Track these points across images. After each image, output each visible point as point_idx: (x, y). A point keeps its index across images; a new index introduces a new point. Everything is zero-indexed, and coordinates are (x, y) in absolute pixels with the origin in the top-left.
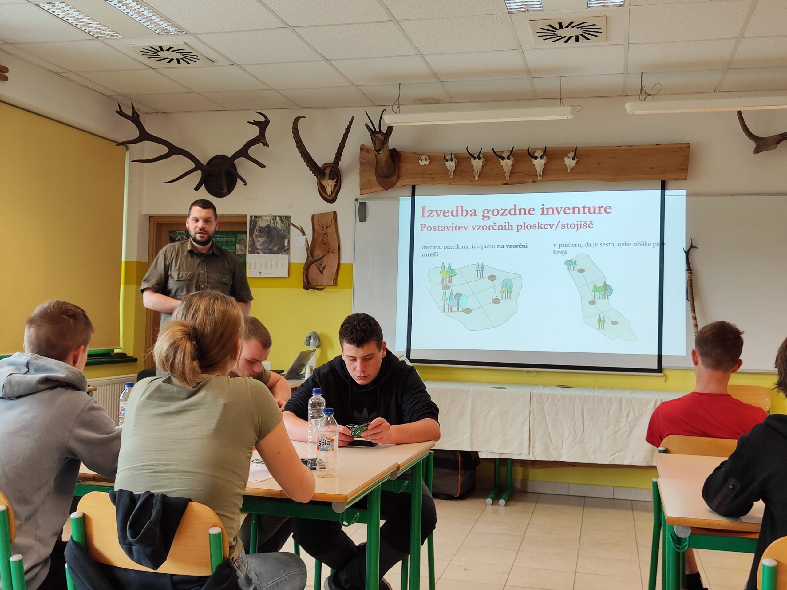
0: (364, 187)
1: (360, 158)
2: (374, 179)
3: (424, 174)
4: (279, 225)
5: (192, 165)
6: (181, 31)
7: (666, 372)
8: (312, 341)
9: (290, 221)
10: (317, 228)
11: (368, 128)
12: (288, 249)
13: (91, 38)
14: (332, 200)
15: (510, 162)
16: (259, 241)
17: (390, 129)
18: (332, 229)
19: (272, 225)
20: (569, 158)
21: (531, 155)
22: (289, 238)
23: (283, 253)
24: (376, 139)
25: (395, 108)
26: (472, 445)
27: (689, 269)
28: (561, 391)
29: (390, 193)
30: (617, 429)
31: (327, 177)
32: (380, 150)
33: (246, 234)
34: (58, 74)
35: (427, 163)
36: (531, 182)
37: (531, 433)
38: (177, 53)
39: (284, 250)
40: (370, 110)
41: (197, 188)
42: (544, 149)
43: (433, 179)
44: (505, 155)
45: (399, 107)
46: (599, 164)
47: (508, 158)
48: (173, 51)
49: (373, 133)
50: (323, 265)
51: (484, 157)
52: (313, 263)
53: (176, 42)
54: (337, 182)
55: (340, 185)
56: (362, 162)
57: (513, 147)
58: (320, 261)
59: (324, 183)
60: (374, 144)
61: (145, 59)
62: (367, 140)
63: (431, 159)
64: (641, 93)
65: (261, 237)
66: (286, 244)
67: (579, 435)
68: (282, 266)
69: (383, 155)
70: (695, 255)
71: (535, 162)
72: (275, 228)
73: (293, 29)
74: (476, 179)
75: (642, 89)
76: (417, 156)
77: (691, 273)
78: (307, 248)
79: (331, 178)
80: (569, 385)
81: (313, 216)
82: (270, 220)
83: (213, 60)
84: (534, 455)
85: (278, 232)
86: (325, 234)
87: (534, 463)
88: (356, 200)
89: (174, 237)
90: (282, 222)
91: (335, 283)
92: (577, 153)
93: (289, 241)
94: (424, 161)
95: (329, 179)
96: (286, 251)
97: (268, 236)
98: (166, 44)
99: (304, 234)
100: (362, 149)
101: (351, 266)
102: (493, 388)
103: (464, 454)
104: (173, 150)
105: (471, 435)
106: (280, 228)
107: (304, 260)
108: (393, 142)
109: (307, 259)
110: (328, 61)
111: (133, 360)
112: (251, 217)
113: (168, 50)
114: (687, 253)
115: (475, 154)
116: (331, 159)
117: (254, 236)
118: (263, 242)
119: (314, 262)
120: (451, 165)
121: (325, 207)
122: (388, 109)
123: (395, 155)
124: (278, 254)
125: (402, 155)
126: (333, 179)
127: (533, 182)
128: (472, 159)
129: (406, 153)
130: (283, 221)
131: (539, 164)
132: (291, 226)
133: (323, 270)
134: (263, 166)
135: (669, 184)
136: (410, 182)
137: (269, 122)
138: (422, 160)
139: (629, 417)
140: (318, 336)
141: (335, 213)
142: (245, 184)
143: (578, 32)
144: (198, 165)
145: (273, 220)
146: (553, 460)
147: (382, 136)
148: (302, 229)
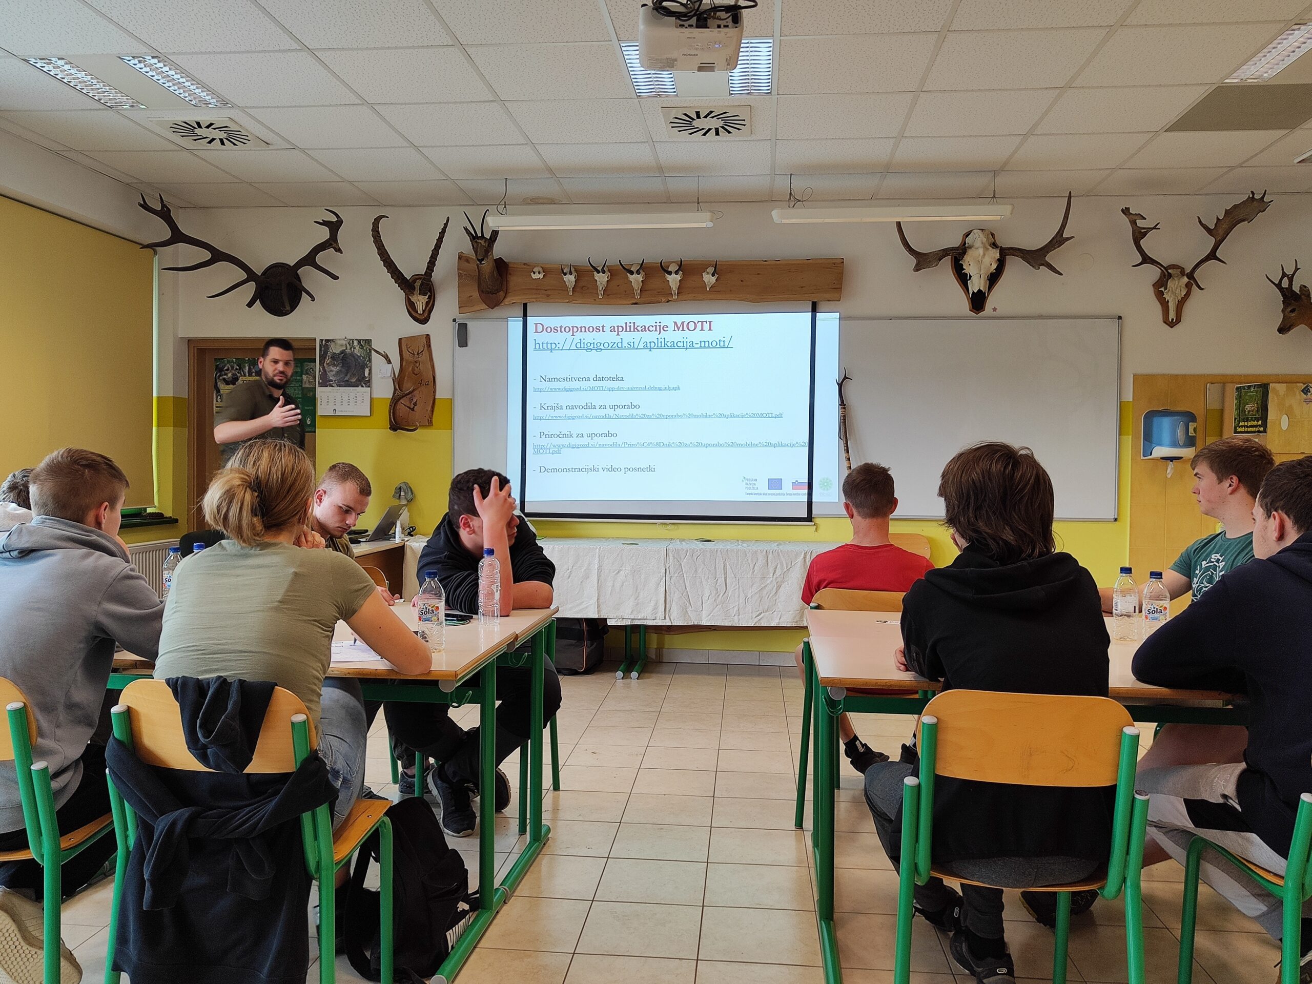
0: (464, 305)
1: (458, 269)
2: (476, 294)
3: (537, 289)
4: (358, 351)
5: (242, 275)
6: (225, 103)
7: (817, 521)
8: (402, 494)
9: (371, 346)
10: (406, 355)
11: (467, 233)
12: (369, 381)
13: (102, 107)
14: (424, 321)
15: (640, 278)
16: (331, 371)
17: (495, 234)
18: (424, 357)
19: (348, 351)
20: (708, 273)
21: (664, 269)
22: (371, 367)
23: (364, 385)
24: (478, 245)
25: (501, 208)
26: (599, 612)
27: (842, 403)
28: (700, 545)
29: (497, 312)
30: (763, 586)
31: (417, 291)
32: (483, 260)
33: (315, 362)
34: (57, 153)
35: (541, 276)
36: (664, 302)
37: (667, 594)
38: (221, 131)
39: (364, 381)
40: (469, 210)
41: (250, 305)
42: (680, 263)
43: (548, 296)
44: (633, 269)
45: (505, 207)
46: (742, 281)
47: (638, 272)
48: (215, 129)
49: (474, 238)
50: (415, 400)
51: (609, 270)
52: (401, 398)
53: (219, 117)
54: (430, 298)
55: (434, 301)
56: (461, 274)
57: (643, 260)
58: (410, 395)
59: (413, 299)
60: (476, 252)
61: (176, 138)
62: (467, 247)
63: (546, 271)
64: (790, 199)
65: (335, 365)
66: (366, 375)
67: (721, 595)
68: (363, 402)
69: (487, 265)
70: (849, 387)
71: (669, 277)
72: (352, 355)
73: (371, 106)
74: (601, 297)
75: (791, 194)
76: (529, 267)
77: (844, 408)
78: (393, 380)
79: (422, 293)
80: (709, 539)
81: (400, 340)
82: (346, 344)
83: (268, 142)
84: (670, 619)
85: (356, 360)
86: (416, 362)
87: (671, 629)
88: (454, 320)
89: (221, 366)
90: (362, 347)
91: (430, 424)
92: (718, 269)
93: (370, 370)
94: (537, 273)
95: (420, 294)
96: (368, 383)
97: (343, 363)
98: (205, 119)
99: (389, 362)
100: (460, 258)
101: (451, 401)
102: (623, 544)
103: (590, 622)
104: (218, 256)
105: (598, 599)
106: (359, 355)
107: (390, 395)
108: (499, 250)
109: (394, 393)
110: (417, 148)
111: (172, 521)
112: (321, 340)
113: (208, 127)
114: (840, 385)
115: (598, 267)
116: (422, 270)
117: (325, 365)
118: (337, 372)
119: (403, 397)
120: (570, 279)
121: (415, 329)
122: (493, 209)
123: (501, 266)
124: (357, 386)
125: (510, 266)
126: (425, 294)
127: (667, 302)
128: (595, 273)
129: (515, 263)
130: (362, 345)
131: (674, 280)
132: (373, 351)
133: (414, 407)
134: (335, 277)
135: (820, 306)
136: (522, 299)
137: (342, 222)
138: (534, 273)
139: (777, 571)
140: (410, 488)
141: (428, 336)
142: (313, 299)
143: (719, 123)
144: (251, 276)
145: (350, 345)
146: (692, 624)
147: (485, 242)
148: (387, 355)
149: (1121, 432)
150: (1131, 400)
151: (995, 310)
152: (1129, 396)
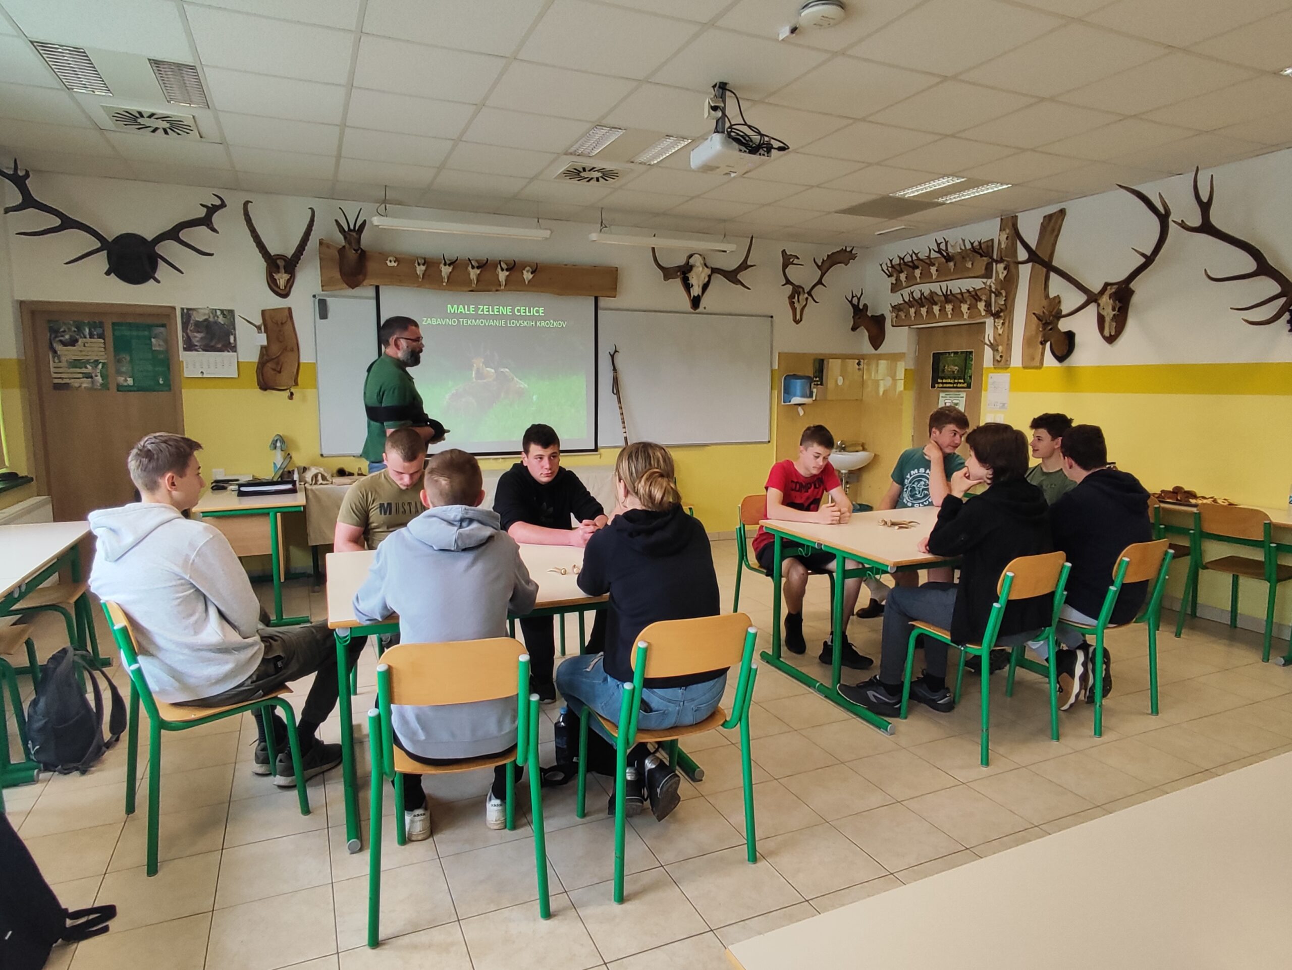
0: (326, 283)
1: (320, 253)
2: (338, 276)
3: (388, 275)
4: (221, 320)
5: (96, 243)
7: (601, 451)
8: (278, 445)
9: (233, 314)
10: (270, 325)
11: (337, 225)
12: (235, 347)
14: (285, 295)
15: (476, 271)
16: (195, 336)
18: (287, 327)
19: (211, 319)
20: (526, 271)
22: (235, 334)
23: (230, 350)
27: (615, 369)
29: (355, 291)
31: (280, 268)
32: (358, 250)
35: (396, 264)
36: (494, 291)
39: (230, 347)
41: (108, 273)
43: (401, 280)
46: (550, 279)
47: (476, 267)
49: (346, 230)
50: (282, 364)
52: (267, 362)
54: (291, 276)
56: (322, 257)
58: (276, 360)
59: (276, 276)
63: (399, 261)
65: (198, 332)
66: (232, 340)
68: (230, 365)
72: (216, 323)
74: (445, 284)
76: (384, 256)
77: (617, 371)
78: (260, 348)
79: (284, 271)
81: (263, 311)
82: (209, 313)
85: (219, 328)
86: (279, 330)
88: (314, 296)
89: (56, 328)
91: (296, 384)
92: (533, 268)
93: (235, 337)
94: (392, 262)
95: (281, 272)
96: (234, 349)
97: (207, 331)
100: (321, 244)
101: (314, 366)
104: (67, 223)
106: (222, 323)
107: (256, 359)
109: (261, 358)
112: (182, 309)
114: (612, 357)
117: (188, 331)
118: (202, 338)
119: (270, 361)
120: (420, 269)
124: (223, 351)
125: (368, 254)
126: (286, 273)
127: (496, 291)
128: (440, 264)
129: (374, 253)
130: (224, 314)
131: (501, 275)
132: (236, 319)
133: (280, 370)
135: (600, 299)
136: (374, 282)
138: (390, 261)
141: (290, 309)
142: (181, 273)
144: (106, 245)
145: (212, 314)
149: (772, 388)
150: (777, 368)
151: (705, 308)
152: (776, 367)
